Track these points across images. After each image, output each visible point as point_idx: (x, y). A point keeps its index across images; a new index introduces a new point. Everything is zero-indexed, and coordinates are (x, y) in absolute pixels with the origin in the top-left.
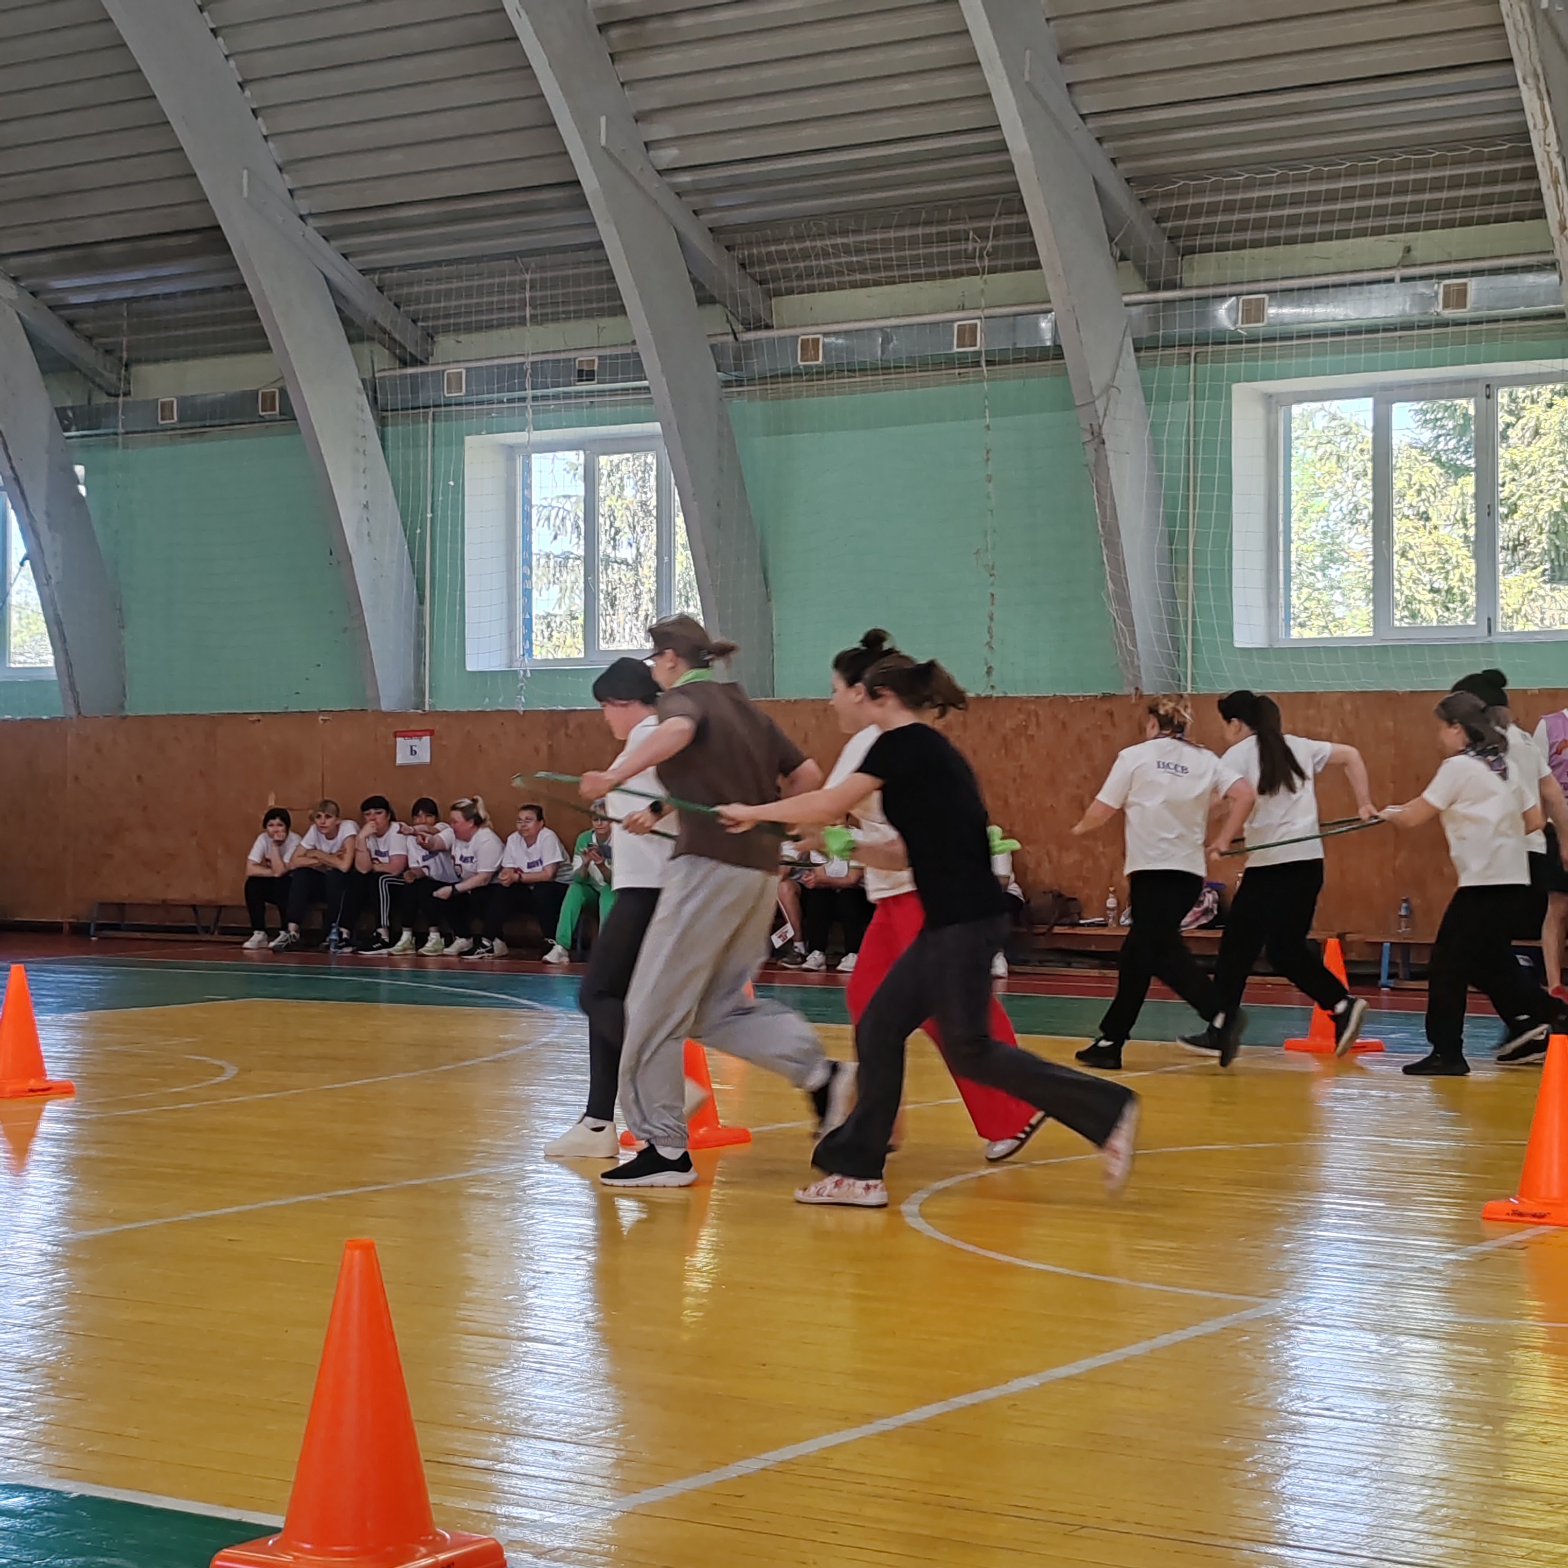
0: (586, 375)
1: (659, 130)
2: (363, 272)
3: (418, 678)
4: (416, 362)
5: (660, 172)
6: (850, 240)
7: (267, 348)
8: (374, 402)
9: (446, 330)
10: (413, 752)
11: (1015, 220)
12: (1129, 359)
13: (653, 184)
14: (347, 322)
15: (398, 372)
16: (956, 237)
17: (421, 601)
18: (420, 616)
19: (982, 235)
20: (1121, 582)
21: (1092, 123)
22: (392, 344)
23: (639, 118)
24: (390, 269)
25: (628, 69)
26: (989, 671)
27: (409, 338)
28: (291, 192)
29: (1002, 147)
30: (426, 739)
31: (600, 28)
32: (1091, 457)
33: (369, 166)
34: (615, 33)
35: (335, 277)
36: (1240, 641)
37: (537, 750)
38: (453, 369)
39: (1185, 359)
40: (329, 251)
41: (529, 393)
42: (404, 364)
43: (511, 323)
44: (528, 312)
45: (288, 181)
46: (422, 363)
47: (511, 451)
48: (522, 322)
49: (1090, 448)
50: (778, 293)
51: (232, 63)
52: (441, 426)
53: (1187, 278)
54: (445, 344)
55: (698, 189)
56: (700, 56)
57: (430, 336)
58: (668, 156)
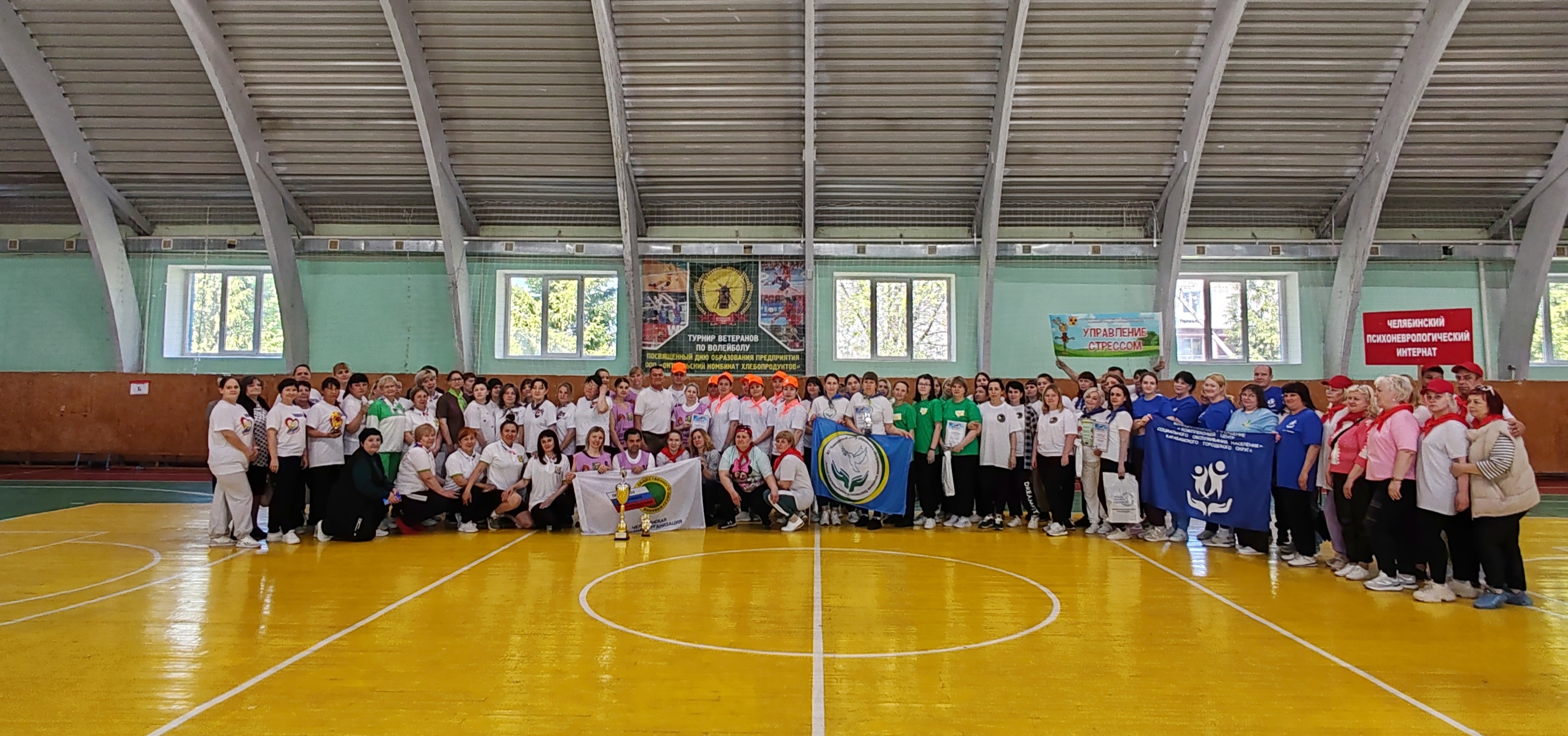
0: (231, 246)
1: (278, 160)
2: (126, 197)
3: (140, 359)
4: (146, 234)
5: (278, 175)
6: (355, 207)
7: (79, 223)
8: (126, 248)
9: (162, 223)
10: (139, 389)
11: (432, 207)
12: (465, 259)
13: (276, 180)
14: (117, 217)
15: (137, 238)
16: (398, 210)
17: (143, 328)
18: (142, 335)
19: (409, 211)
20: (460, 336)
21: (459, 178)
22: (134, 225)
23: (270, 154)
24: (140, 197)
25: (267, 136)
26: (406, 365)
27: (144, 225)
28: (95, 163)
29: (429, 182)
30: (147, 385)
31: (258, 119)
32: (452, 293)
33: (138, 157)
34: (264, 122)
35: (114, 199)
36: (497, 357)
37: (201, 390)
38: (164, 239)
39: (480, 261)
40: (112, 189)
41: (207, 251)
42: (140, 235)
43: (199, 223)
44: (208, 220)
45: (94, 158)
46: (148, 235)
47: (187, 272)
48: (205, 223)
49: (452, 289)
50: (317, 223)
51: (72, 108)
52: (156, 260)
53: (481, 233)
54: (160, 229)
55: (292, 182)
56: (301, 135)
57: (154, 224)
58: (281, 169)
